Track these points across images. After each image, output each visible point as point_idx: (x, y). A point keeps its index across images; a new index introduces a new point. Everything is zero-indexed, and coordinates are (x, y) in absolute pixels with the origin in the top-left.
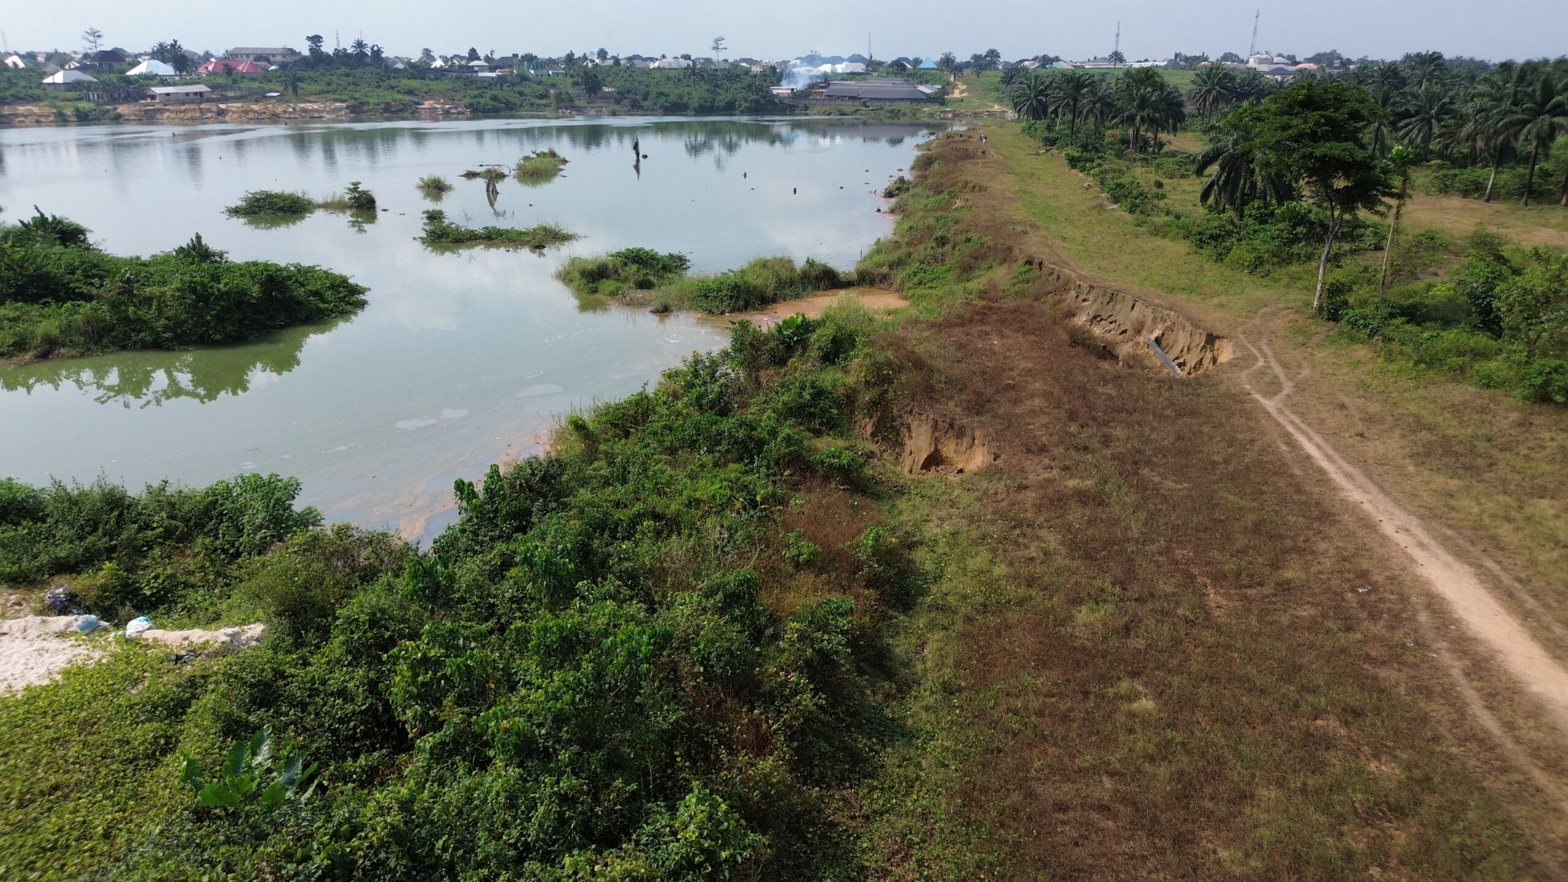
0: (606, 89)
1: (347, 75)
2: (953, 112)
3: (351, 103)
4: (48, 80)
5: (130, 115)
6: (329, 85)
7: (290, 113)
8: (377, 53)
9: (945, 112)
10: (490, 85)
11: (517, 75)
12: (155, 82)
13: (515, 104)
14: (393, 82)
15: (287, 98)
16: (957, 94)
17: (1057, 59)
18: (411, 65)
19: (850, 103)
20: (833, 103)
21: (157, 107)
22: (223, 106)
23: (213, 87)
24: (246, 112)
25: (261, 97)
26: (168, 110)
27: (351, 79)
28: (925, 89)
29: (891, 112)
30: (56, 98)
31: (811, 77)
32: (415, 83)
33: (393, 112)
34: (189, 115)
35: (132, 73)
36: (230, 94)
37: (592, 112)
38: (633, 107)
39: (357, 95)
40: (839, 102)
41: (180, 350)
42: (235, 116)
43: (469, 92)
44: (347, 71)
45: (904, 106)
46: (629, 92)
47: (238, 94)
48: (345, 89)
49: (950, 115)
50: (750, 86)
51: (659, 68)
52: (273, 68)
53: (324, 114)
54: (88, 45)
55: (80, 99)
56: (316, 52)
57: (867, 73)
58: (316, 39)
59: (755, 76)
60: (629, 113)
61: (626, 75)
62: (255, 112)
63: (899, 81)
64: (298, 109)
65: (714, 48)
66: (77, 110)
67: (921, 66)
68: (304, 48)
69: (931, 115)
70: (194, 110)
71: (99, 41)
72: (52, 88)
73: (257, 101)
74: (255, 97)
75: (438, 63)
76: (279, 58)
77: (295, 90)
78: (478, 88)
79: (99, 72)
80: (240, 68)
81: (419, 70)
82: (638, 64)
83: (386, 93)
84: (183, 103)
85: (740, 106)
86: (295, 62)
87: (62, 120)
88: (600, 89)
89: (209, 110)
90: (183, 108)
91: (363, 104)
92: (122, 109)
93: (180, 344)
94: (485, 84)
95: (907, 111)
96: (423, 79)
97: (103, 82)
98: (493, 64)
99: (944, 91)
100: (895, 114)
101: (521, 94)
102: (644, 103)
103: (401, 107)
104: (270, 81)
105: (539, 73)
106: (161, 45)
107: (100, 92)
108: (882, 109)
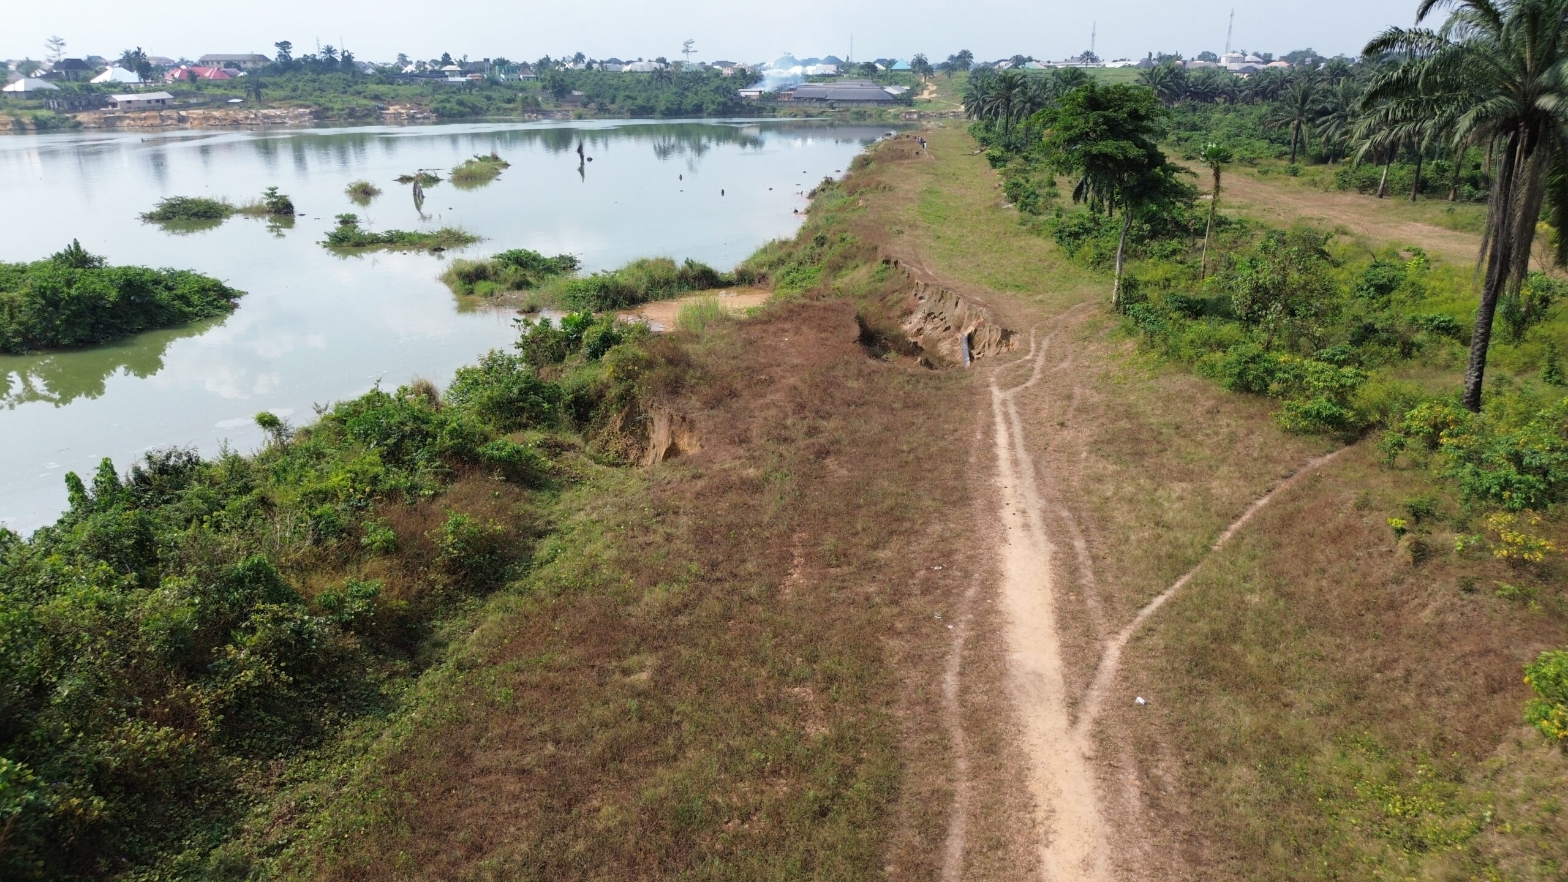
0: (576, 93)
1: (314, 81)
2: (918, 113)
3: (314, 108)
4: (8, 88)
5: (89, 123)
6: (294, 90)
7: (252, 119)
8: (348, 59)
9: (910, 113)
10: (459, 90)
11: (488, 79)
12: (117, 90)
13: (481, 109)
14: (359, 88)
15: (249, 104)
16: (926, 95)
17: (1030, 59)
18: (381, 70)
19: (817, 105)
20: (800, 105)
21: (117, 114)
22: (183, 113)
23: (176, 94)
24: (207, 119)
25: (224, 103)
26: (128, 117)
27: (317, 85)
28: (893, 90)
29: (857, 113)
30: (15, 106)
31: (781, 79)
32: (382, 89)
33: (358, 118)
34: (149, 122)
35: (97, 80)
36: (193, 101)
37: (559, 116)
38: (599, 110)
39: (322, 101)
40: (806, 104)
42: (196, 122)
43: (437, 96)
44: (314, 76)
45: (871, 108)
46: (597, 96)
47: (201, 100)
48: (311, 95)
49: (915, 116)
50: (717, 88)
51: (631, 71)
52: (242, 74)
53: (287, 120)
54: (51, 53)
55: (41, 107)
56: (285, 57)
57: (838, 75)
58: (285, 45)
59: (725, 79)
60: (595, 117)
61: (596, 79)
62: (216, 118)
63: (867, 82)
64: (260, 115)
65: (684, 51)
66: (36, 118)
67: (895, 67)
68: (273, 54)
69: (897, 116)
70: (154, 117)
71: (63, 49)
72: (13, 96)
73: (219, 107)
74: (217, 104)
75: (409, 69)
76: (250, 65)
77: (258, 96)
78: (446, 93)
79: (63, 80)
80: (207, 75)
81: (389, 75)
82: (612, 67)
83: (351, 98)
84: (144, 110)
85: (708, 108)
86: (264, 68)
87: (20, 129)
88: (570, 92)
89: (170, 118)
90: (144, 115)
91: (327, 109)
92: (82, 117)
94: (454, 89)
95: (873, 112)
96: (391, 84)
97: (66, 89)
98: (466, 68)
99: (912, 92)
100: (861, 115)
101: (489, 98)
102: (611, 107)
103: (365, 112)
104: (235, 88)
105: (510, 77)
106: (127, 53)
107: (60, 100)
108: (848, 110)
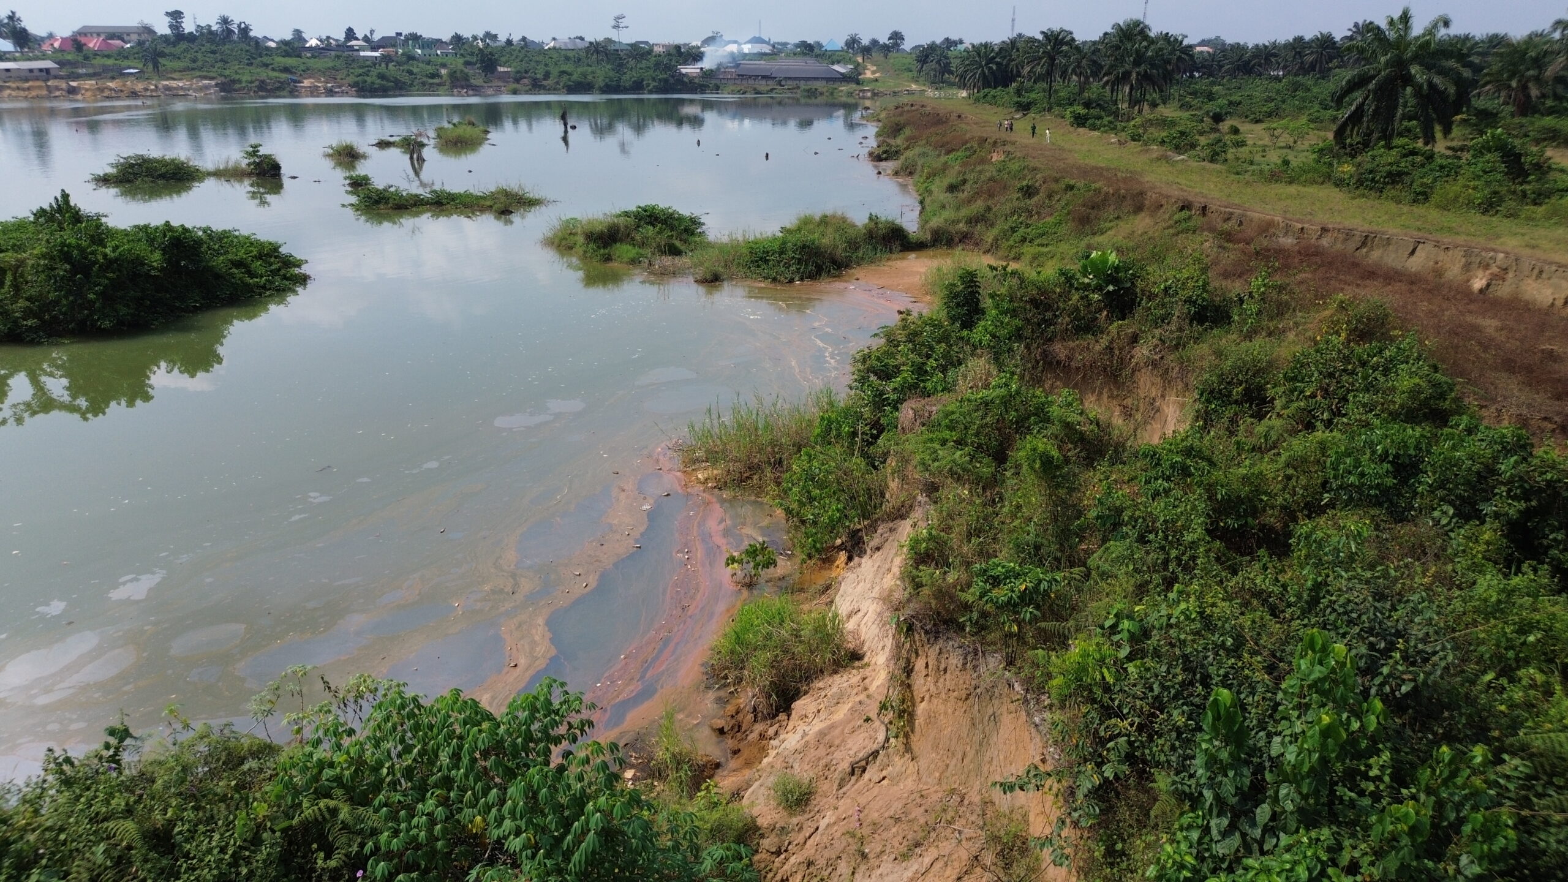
0: (501, 69)
1: (213, 52)
2: (871, 91)
3: (220, 80)
6: (194, 61)
7: (152, 91)
8: (245, 31)
10: (375, 64)
11: (402, 54)
13: (404, 83)
14: (266, 59)
15: (147, 75)
16: (868, 75)
17: (959, 41)
18: (282, 44)
19: (763, 82)
20: (744, 82)
22: (73, 84)
23: (62, 64)
24: (101, 90)
25: (119, 74)
27: (217, 56)
28: (840, 69)
29: (808, 91)
31: (721, 57)
32: (290, 61)
33: (269, 89)
34: (34, 93)
36: (82, 71)
37: (490, 91)
38: (533, 84)
39: (227, 72)
40: (751, 82)
41: (51, 344)
42: (89, 94)
43: (352, 70)
44: (213, 48)
45: (820, 86)
46: (526, 72)
47: (91, 71)
48: (213, 66)
50: (655, 65)
51: (553, 49)
52: (129, 45)
53: (191, 92)
56: (176, 29)
57: (773, 54)
58: (176, 15)
59: (659, 56)
60: (527, 92)
61: (522, 55)
62: (111, 89)
63: (808, 61)
64: (160, 86)
70: (40, 87)
73: (113, 78)
74: (110, 74)
75: (313, 43)
76: (135, 37)
77: (156, 65)
78: (361, 67)
80: (91, 45)
81: (294, 47)
82: (531, 45)
83: (258, 70)
84: (27, 80)
85: (648, 85)
86: (154, 40)
88: (496, 68)
89: (57, 88)
90: (27, 85)
91: (234, 81)
93: (50, 336)
94: (368, 63)
95: (824, 90)
96: (299, 57)
98: (373, 44)
99: (857, 71)
100: (812, 93)
103: (277, 84)
104: (127, 58)
105: (427, 52)
108: (798, 88)
